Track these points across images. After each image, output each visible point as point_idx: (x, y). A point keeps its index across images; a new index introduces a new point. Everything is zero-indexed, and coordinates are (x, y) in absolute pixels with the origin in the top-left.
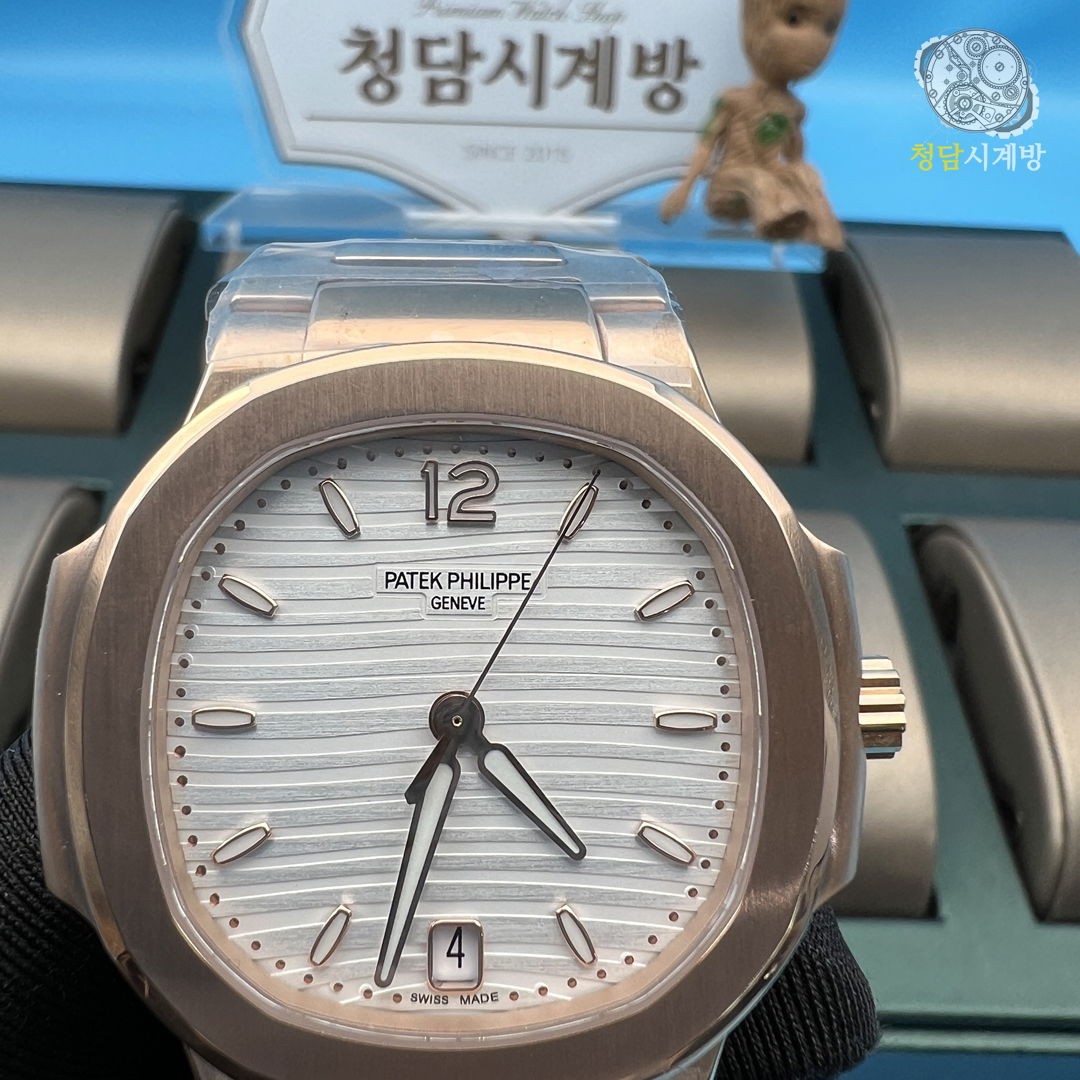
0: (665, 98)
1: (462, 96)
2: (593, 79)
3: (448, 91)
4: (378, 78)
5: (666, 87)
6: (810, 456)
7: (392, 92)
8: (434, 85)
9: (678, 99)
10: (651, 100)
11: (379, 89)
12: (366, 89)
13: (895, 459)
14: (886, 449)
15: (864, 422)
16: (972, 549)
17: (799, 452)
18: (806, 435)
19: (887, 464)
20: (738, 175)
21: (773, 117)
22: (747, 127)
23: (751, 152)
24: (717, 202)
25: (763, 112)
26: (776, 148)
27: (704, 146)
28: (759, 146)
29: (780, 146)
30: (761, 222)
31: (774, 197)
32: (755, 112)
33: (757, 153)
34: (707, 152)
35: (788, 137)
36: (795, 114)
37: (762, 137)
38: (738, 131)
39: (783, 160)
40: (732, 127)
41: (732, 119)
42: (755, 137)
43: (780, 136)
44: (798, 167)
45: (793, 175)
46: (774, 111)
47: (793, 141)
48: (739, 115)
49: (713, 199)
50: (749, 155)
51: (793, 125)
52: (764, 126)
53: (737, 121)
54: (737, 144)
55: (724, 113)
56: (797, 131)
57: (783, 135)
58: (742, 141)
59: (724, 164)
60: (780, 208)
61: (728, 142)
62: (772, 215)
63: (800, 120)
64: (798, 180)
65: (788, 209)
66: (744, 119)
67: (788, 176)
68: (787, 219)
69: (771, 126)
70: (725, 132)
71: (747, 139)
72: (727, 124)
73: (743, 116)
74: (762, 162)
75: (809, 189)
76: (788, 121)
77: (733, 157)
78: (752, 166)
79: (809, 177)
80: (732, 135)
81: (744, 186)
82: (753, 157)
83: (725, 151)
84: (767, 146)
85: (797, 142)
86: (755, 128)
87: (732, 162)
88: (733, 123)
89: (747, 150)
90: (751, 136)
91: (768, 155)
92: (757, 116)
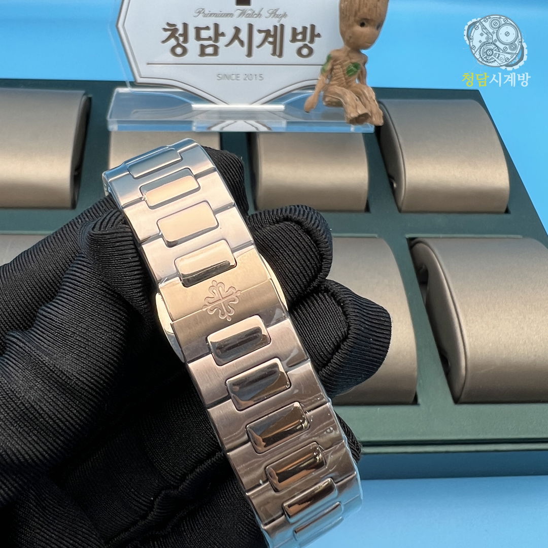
0: (305, 51)
1: (216, 53)
2: (274, 43)
3: (210, 50)
4: (178, 45)
5: (306, 46)
6: (367, 209)
7: (185, 51)
8: (203, 47)
9: (311, 51)
10: (299, 52)
11: (179, 50)
12: (173, 50)
13: (404, 208)
14: (400, 204)
15: (390, 190)
16: (434, 253)
17: (363, 207)
18: (366, 199)
19: (400, 211)
20: (338, 93)
21: (353, 63)
22: (342, 67)
23: (343, 79)
24: (329, 101)
25: (349, 61)
26: (354, 77)
27: (323, 76)
28: (347, 76)
29: (356, 76)
30: (349, 116)
31: (354, 106)
32: (345, 61)
33: (346, 79)
34: (325, 79)
35: (359, 71)
36: (363, 61)
37: (348, 72)
38: (337, 69)
39: (357, 81)
40: (335, 67)
41: (335, 63)
42: (345, 72)
43: (357, 71)
44: (364, 88)
45: (362, 91)
46: (353, 61)
47: (362, 72)
48: (338, 62)
49: (327, 99)
50: (343, 80)
51: (362, 65)
52: (349, 67)
53: (337, 64)
54: (337, 74)
55: (332, 61)
56: (363, 67)
57: (358, 70)
58: (340, 74)
59: (331, 83)
60: (357, 112)
61: (333, 73)
62: (354, 115)
63: (365, 63)
64: (364, 94)
65: (360, 112)
66: (341, 64)
67: (360, 91)
68: (360, 116)
69: (352, 67)
70: (332, 69)
71: (342, 73)
72: (333, 66)
73: (340, 62)
74: (347, 83)
75: (369, 99)
76: (359, 64)
77: (335, 80)
78: (344, 87)
79: (369, 93)
80: (335, 71)
81: (340, 97)
82: (345, 81)
83: (332, 77)
84: (350, 76)
85: (364, 72)
86: (345, 68)
87: (335, 82)
88: (335, 65)
89: (342, 77)
90: (343, 71)
91: (350, 79)
92: (346, 63)
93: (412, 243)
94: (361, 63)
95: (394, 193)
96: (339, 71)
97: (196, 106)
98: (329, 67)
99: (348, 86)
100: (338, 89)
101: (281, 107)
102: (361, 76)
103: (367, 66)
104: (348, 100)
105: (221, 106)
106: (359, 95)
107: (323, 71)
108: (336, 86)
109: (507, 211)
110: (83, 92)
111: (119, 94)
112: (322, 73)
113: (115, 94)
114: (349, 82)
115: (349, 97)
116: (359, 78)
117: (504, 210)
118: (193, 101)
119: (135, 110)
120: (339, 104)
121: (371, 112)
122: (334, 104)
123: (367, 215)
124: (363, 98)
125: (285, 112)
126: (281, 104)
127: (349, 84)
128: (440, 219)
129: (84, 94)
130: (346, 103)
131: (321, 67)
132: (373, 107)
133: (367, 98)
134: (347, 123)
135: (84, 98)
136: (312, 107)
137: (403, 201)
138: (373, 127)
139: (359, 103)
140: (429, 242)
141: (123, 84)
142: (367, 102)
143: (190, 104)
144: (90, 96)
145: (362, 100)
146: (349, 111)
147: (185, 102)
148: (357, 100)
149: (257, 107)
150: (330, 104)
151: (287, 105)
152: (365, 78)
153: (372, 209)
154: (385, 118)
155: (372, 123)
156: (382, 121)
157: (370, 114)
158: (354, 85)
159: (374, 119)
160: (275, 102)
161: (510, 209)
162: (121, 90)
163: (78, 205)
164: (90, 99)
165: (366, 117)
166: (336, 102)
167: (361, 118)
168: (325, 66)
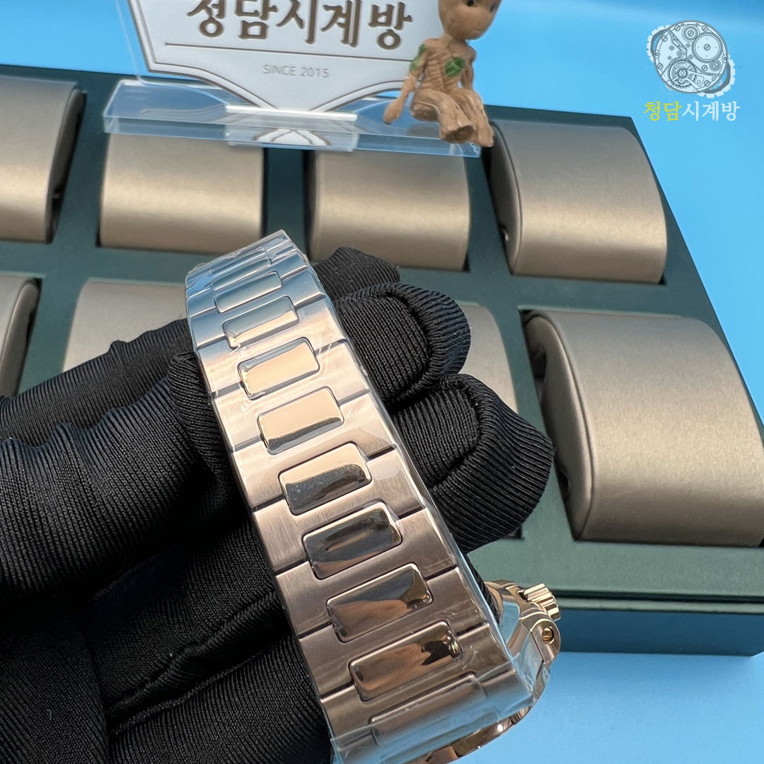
6: (466, 267)
13: (517, 269)
14: (512, 263)
15: (500, 244)
16: (556, 329)
17: (461, 264)
18: (465, 253)
19: (512, 273)
20: (433, 98)
21: (455, 59)
22: (439, 63)
23: (441, 79)
24: (419, 110)
25: (449, 55)
26: (456, 78)
27: (413, 74)
28: (446, 76)
29: (459, 77)
30: (444, 130)
31: (453, 117)
32: (444, 54)
33: (444, 81)
34: (414, 78)
35: (463, 70)
36: (469, 57)
37: (448, 71)
38: (433, 65)
39: (460, 85)
40: (430, 63)
41: (430, 58)
42: (444, 71)
43: (459, 71)
44: (469, 93)
45: (466, 97)
46: (456, 55)
47: (467, 72)
48: (435, 55)
49: (416, 108)
50: (440, 81)
51: (467, 63)
52: (449, 64)
53: (433, 59)
54: (432, 73)
55: (425, 54)
56: (470, 68)
57: (461, 70)
58: (435, 72)
59: (424, 85)
60: (456, 124)
61: (426, 71)
62: (451, 127)
63: (472, 60)
64: (468, 101)
65: (461, 124)
66: (438, 58)
68: (461, 129)
69: (454, 64)
70: (425, 66)
71: (439, 71)
72: (427, 61)
73: (437, 56)
74: (446, 86)
75: (475, 108)
76: (463, 61)
77: (428, 81)
78: (441, 91)
79: (475, 101)
80: (429, 68)
81: (435, 104)
82: (441, 83)
83: (425, 77)
84: (451, 76)
85: (470, 74)
86: (444, 64)
87: (428, 84)
88: (431, 60)
89: (438, 78)
90: (440, 69)
91: (450, 81)
92: (445, 57)
93: (527, 317)
94: (466, 58)
95: (505, 248)
96: (435, 69)
97: (231, 108)
98: (421, 62)
99: (447, 91)
100: (431, 94)
101: (352, 117)
102: (466, 79)
103: (474, 65)
104: (445, 107)
105: (267, 110)
106: (462, 103)
107: (413, 67)
108: (429, 90)
109: (662, 282)
110: (74, 83)
111: (123, 87)
112: (410, 70)
113: (118, 87)
115: (446, 104)
116: (463, 82)
117: (658, 279)
118: (229, 101)
119: (145, 110)
120: (432, 116)
121: (477, 127)
122: (426, 114)
123: (465, 275)
124: (466, 107)
125: (357, 124)
126: (352, 112)
127: (449, 88)
128: (567, 288)
129: (75, 88)
130: (441, 112)
131: (409, 63)
132: (481, 121)
133: (471, 108)
134: (442, 140)
135: (75, 91)
136: (394, 117)
137: (517, 260)
138: (479, 148)
139: (460, 112)
140: (551, 316)
141: (133, 77)
142: (472, 113)
143: (223, 106)
144: (84, 92)
146: (445, 122)
147: (219, 102)
148: (457, 108)
149: (319, 114)
150: (421, 115)
151: (361, 114)
152: (472, 81)
153: (472, 266)
154: (495, 138)
155: (476, 143)
156: (492, 141)
157: (475, 129)
158: (455, 89)
159: (480, 137)
160: (344, 109)
161: (667, 279)
162: (128, 82)
163: (56, 238)
164: (85, 96)
165: (469, 132)
166: (428, 112)
167: (462, 132)
168: (415, 62)
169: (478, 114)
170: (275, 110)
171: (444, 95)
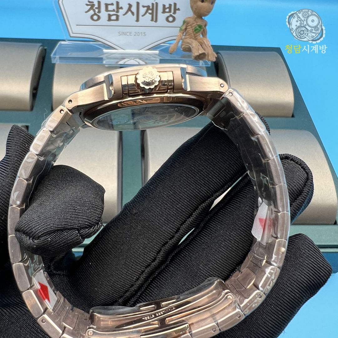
20: (189, 42)
21: (198, 25)
22: (192, 27)
23: (193, 34)
24: (184, 48)
25: (195, 24)
26: (199, 34)
27: (181, 33)
28: (194, 33)
29: (200, 33)
30: (194, 55)
31: (197, 49)
33: (194, 35)
34: (181, 34)
35: (202, 30)
36: (204, 24)
37: (195, 30)
38: (189, 28)
39: (201, 36)
40: (188, 27)
41: (187, 25)
42: (194, 30)
44: (204, 39)
45: (203, 41)
47: (204, 30)
48: (189, 24)
49: (183, 47)
50: (192, 35)
51: (203, 26)
53: (189, 26)
54: (189, 32)
55: (185, 24)
56: (205, 28)
57: (201, 30)
60: (199, 52)
62: (197, 54)
63: (205, 25)
64: (204, 42)
65: (200, 52)
66: (191, 25)
67: (202, 41)
68: (200, 54)
69: (197, 28)
70: (186, 29)
71: (191, 31)
72: (186, 27)
73: (190, 24)
74: (195, 37)
75: (207, 46)
76: (202, 26)
77: (188, 35)
78: (193, 39)
79: (207, 43)
80: (187, 30)
81: (190, 44)
82: (193, 36)
83: (186, 34)
84: (197, 33)
85: (205, 31)
86: (193, 28)
87: (187, 37)
88: (188, 26)
89: (192, 33)
90: (192, 30)
91: (197, 35)
92: (194, 25)
94: (203, 25)
96: (190, 30)
97: (105, 51)
98: (184, 28)
100: (189, 40)
101: (157, 52)
102: (204, 33)
103: (207, 27)
104: (194, 45)
105: (121, 51)
107: (181, 29)
108: (188, 39)
109: (293, 116)
110: (40, 44)
111: (61, 44)
112: (180, 31)
113: (58, 44)
114: (197, 36)
115: (194, 44)
116: (202, 34)
117: (291, 115)
118: (103, 48)
119: (69, 54)
120: (189, 50)
122: (187, 49)
124: (203, 45)
125: (159, 54)
126: (157, 50)
127: (197, 37)
129: (41, 46)
130: (193, 48)
132: (210, 50)
133: (205, 45)
134: (193, 59)
135: (41, 47)
141: (64, 40)
142: (206, 48)
143: (102, 50)
144: (46, 48)
145: (203, 46)
146: (194, 52)
147: (100, 49)
148: (199, 46)
149: (143, 51)
150: (185, 50)
151: (161, 51)
152: (206, 34)
155: (209, 60)
156: (215, 59)
157: (207, 54)
158: (199, 38)
159: (210, 57)
160: (153, 49)
161: (295, 115)
162: (63, 43)
163: (34, 108)
164: (45, 50)
165: (204, 55)
166: (188, 48)
167: (201, 56)
168: (182, 28)
169: (208, 48)
170: (124, 51)
171: (194, 41)
